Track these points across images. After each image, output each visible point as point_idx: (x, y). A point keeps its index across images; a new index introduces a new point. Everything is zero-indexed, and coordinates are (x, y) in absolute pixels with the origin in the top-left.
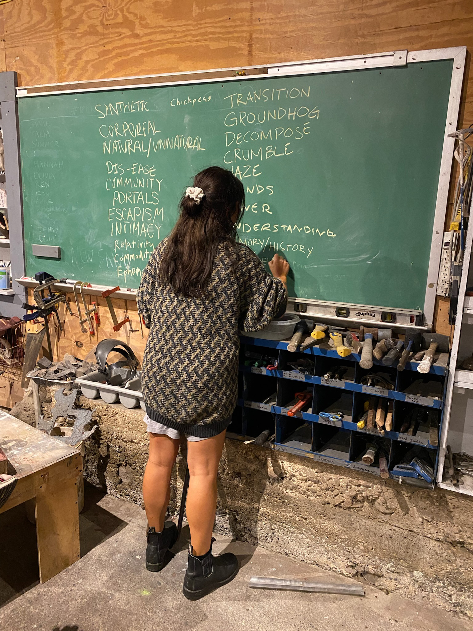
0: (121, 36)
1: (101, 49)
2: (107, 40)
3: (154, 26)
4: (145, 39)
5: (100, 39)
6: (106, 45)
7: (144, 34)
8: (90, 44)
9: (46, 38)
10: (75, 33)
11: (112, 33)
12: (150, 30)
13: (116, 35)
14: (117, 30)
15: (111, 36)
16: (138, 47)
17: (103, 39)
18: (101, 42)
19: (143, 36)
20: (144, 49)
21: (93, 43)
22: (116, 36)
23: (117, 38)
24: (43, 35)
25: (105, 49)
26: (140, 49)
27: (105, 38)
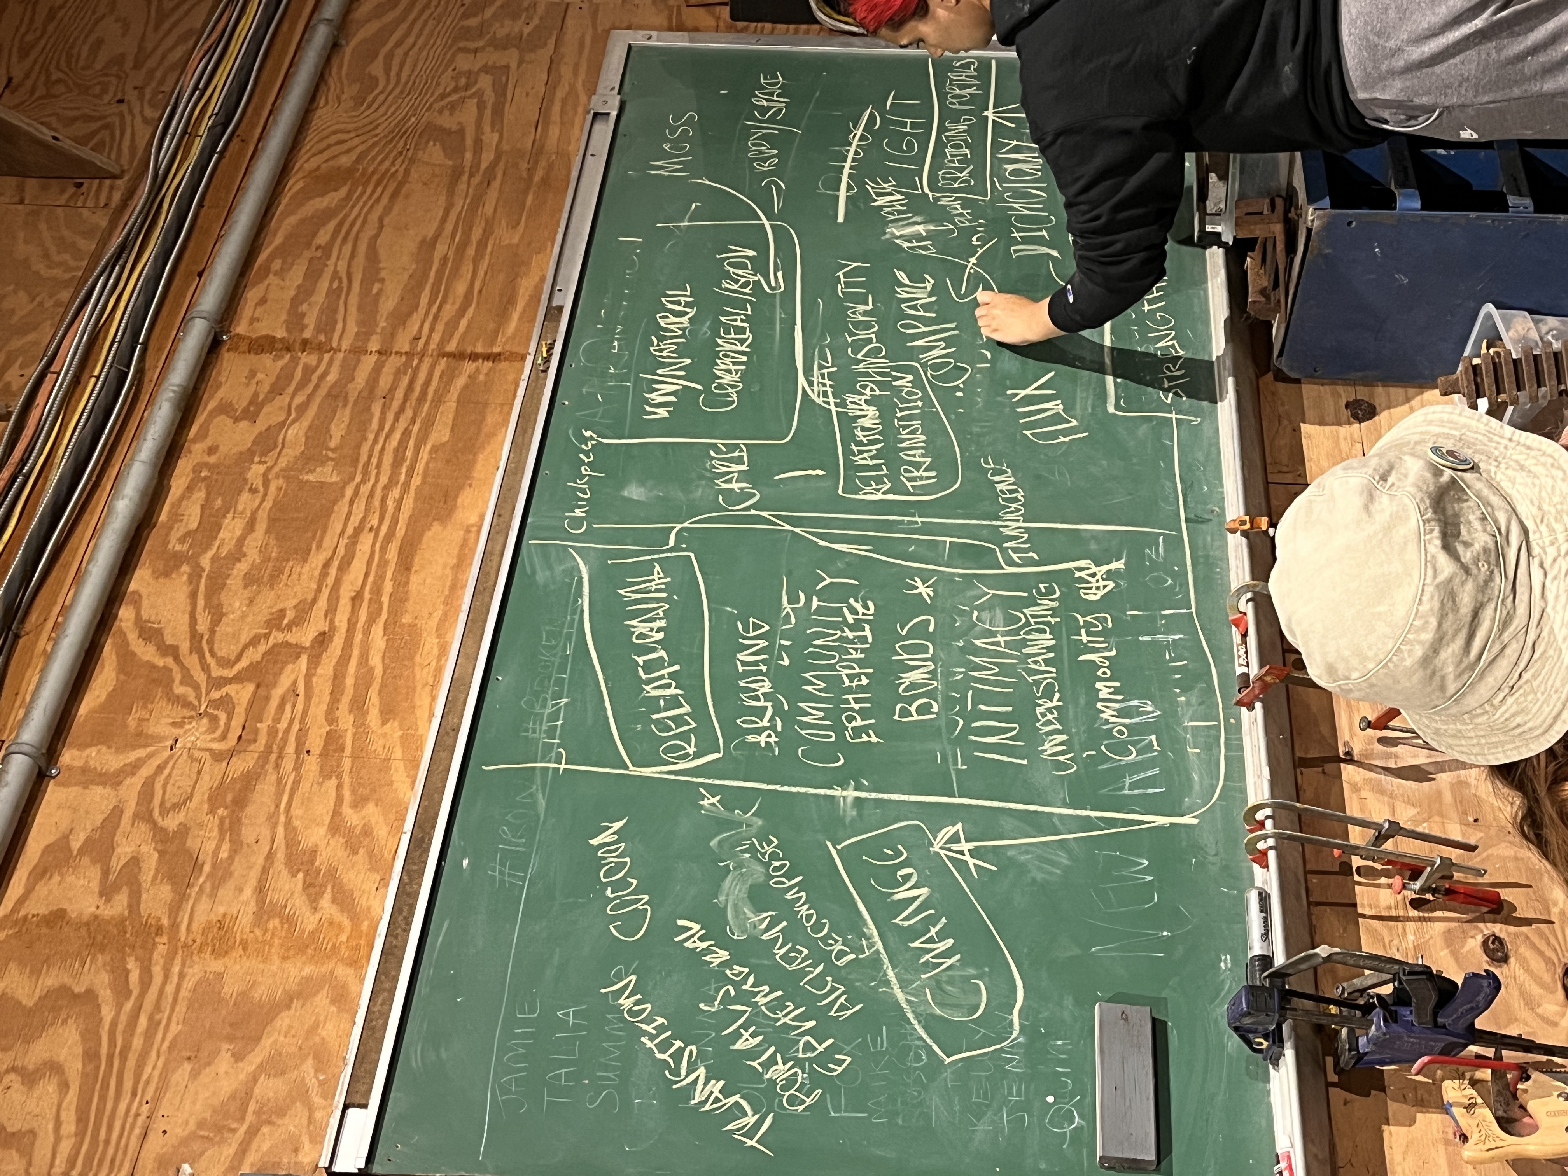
0: (301, 689)
1: (312, 765)
2: (292, 739)
3: (314, 586)
4: (341, 620)
5: (277, 766)
6: (307, 746)
7: (326, 616)
8: (278, 806)
9: (166, 1005)
10: (207, 868)
11: (277, 720)
12: (323, 602)
13: (288, 708)
14: (274, 704)
15: (283, 726)
16: (358, 637)
17: (280, 757)
18: (288, 764)
19: (332, 621)
20: (372, 620)
21: (279, 794)
22: (294, 706)
23: (300, 707)
24: (151, 1018)
25: (316, 750)
26: (367, 633)
27: (282, 749)
